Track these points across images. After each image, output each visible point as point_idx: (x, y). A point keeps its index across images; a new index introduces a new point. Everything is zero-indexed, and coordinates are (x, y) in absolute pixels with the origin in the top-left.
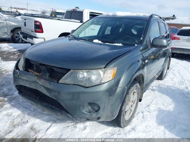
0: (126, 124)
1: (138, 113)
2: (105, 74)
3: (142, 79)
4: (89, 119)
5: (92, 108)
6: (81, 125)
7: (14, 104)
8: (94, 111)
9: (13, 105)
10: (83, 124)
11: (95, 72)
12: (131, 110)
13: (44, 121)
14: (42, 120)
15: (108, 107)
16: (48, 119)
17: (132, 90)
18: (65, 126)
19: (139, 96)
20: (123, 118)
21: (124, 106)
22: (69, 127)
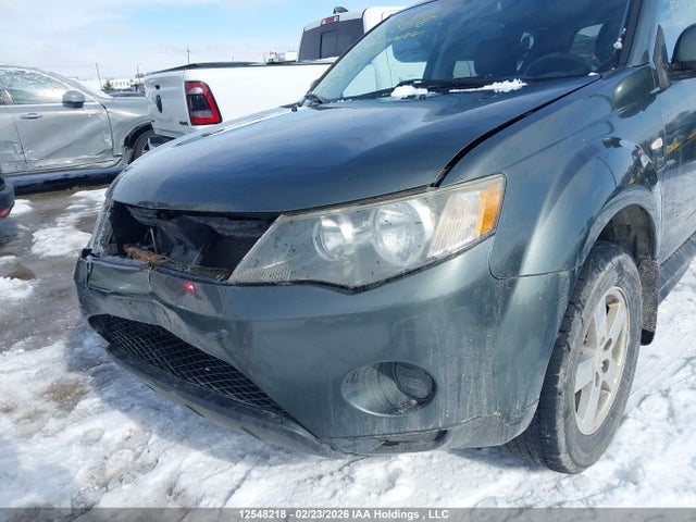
0: (584, 455)
1: (643, 399)
2: (443, 217)
3: (642, 236)
4: (397, 443)
5: (399, 387)
6: (372, 466)
7: (113, 396)
8: (414, 402)
9: (109, 400)
10: (384, 463)
11: (389, 212)
12: (605, 387)
13: (220, 457)
14: (213, 453)
15: (477, 378)
16: (234, 448)
17: (596, 287)
18: (304, 475)
19: (640, 320)
20: (566, 426)
21: (562, 371)
22: (320, 477)
